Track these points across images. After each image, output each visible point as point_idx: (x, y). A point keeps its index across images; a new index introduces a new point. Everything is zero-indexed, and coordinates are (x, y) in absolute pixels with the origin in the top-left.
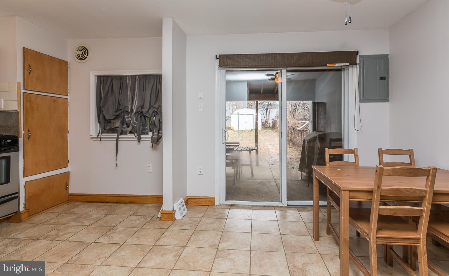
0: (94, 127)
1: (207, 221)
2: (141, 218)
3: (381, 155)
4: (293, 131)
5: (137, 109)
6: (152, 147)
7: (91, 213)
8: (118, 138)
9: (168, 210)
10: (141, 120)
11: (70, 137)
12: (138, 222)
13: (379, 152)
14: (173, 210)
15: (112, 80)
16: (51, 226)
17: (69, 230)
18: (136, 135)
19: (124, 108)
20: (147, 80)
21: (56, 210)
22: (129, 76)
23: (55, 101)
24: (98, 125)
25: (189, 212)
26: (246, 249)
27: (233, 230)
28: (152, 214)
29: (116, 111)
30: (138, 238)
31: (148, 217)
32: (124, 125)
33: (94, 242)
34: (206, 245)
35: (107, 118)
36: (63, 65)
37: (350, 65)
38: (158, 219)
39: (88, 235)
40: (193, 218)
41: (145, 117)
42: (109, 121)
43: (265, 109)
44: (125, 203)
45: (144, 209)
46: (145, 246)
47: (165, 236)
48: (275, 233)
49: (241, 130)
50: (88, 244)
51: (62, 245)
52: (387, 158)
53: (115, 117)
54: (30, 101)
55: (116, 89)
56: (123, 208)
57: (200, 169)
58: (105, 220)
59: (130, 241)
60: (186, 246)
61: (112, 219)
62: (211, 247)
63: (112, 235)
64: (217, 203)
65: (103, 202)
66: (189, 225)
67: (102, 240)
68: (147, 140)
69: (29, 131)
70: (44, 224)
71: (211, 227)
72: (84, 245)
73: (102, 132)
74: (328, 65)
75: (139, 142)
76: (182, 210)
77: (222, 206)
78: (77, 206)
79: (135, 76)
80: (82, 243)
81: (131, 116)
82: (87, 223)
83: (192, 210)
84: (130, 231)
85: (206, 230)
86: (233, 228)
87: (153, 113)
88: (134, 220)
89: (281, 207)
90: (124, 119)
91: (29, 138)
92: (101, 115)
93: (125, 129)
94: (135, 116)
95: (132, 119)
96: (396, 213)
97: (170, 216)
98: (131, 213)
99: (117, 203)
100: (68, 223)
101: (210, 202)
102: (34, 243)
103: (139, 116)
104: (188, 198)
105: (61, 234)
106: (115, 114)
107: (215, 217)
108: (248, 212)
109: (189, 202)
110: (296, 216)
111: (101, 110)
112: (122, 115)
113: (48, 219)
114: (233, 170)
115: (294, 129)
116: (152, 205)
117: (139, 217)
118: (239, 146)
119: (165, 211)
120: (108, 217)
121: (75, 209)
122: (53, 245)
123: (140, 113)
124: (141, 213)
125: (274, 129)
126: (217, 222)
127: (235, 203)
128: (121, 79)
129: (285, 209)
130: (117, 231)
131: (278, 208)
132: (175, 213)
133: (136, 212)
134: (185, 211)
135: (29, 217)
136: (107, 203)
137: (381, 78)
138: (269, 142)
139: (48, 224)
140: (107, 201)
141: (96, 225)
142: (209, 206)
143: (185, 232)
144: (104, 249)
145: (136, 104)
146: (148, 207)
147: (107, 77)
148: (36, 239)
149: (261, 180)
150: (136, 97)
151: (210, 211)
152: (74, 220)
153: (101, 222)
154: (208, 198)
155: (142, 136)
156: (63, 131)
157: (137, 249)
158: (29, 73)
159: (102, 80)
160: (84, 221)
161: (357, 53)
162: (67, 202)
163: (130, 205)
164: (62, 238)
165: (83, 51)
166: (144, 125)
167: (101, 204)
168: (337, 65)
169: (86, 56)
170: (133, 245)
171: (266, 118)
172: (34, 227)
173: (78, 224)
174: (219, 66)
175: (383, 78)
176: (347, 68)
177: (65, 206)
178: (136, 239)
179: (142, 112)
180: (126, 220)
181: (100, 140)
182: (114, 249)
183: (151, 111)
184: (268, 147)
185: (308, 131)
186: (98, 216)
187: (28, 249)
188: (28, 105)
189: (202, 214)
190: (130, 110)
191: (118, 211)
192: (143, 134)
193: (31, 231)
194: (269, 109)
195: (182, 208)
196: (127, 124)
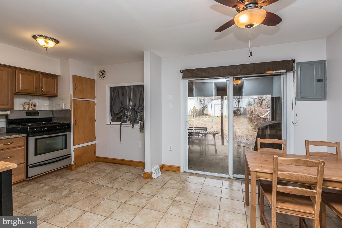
0: (108, 118)
1: (172, 182)
2: (133, 175)
3: (307, 146)
4: (258, 118)
5: (132, 107)
6: (140, 131)
7: (106, 169)
8: (121, 125)
9: (148, 172)
10: (134, 114)
11: (97, 124)
12: (130, 177)
13: (306, 143)
14: (151, 172)
15: (118, 89)
16: (86, 174)
17: (94, 177)
18: (131, 123)
19: (125, 106)
20: (138, 89)
21: (89, 165)
22: (127, 86)
23: (88, 103)
24: (111, 116)
25: (162, 174)
26: (192, 203)
27: (188, 190)
28: (139, 174)
29: (120, 108)
30: (128, 187)
31: (136, 175)
32: (124, 117)
33: (105, 186)
34: (167, 197)
35: (116, 112)
36: (92, 82)
37: (287, 71)
38: (142, 177)
39: (103, 182)
40: (163, 179)
41: (137, 112)
42: (117, 114)
43: (237, 100)
44: (125, 165)
45: (135, 170)
46: (131, 192)
47: (144, 188)
48: (217, 196)
49: (217, 116)
50: (102, 186)
51: (89, 185)
52: (313, 149)
53: (119, 112)
54: (76, 104)
55: (120, 95)
56: (124, 168)
57: (171, 147)
58: (113, 174)
59: (124, 188)
60: (154, 196)
61: (117, 174)
62: (170, 198)
63: (115, 183)
64: (182, 171)
65: (114, 163)
66: (160, 183)
67: (109, 185)
68: (137, 126)
69: (76, 121)
70: (82, 173)
71: (174, 186)
72: (100, 187)
73: (112, 121)
74: (266, 72)
75: (133, 127)
76: (158, 173)
77: (185, 173)
78: (100, 164)
79: (131, 86)
80: (99, 186)
81: (128, 111)
82: (103, 174)
83: (164, 173)
84: (125, 182)
85: (170, 188)
86: (188, 189)
87: (141, 110)
88: (128, 176)
89: (229, 178)
90: (125, 113)
91: (76, 124)
92: (112, 111)
93: (126, 119)
94: (131, 111)
95: (129, 113)
96: (291, 192)
97: (149, 176)
98: (128, 171)
99: (121, 164)
100: (94, 173)
101: (177, 169)
102: (77, 182)
103: (133, 111)
104: (163, 166)
105: (90, 179)
106: (119, 110)
107: (178, 180)
108: (202, 179)
109: (163, 168)
110: (238, 187)
111: (112, 108)
112: (124, 110)
113: (85, 170)
114: (200, 148)
115: (259, 116)
116: (141, 168)
117: (131, 174)
118: (207, 130)
119: (146, 172)
120: (115, 173)
121: (99, 166)
122: (85, 185)
123: (133, 109)
124: (133, 172)
125: (245, 116)
126: (178, 184)
127: (194, 172)
128: (123, 88)
129: (231, 180)
130: (118, 181)
131: (225, 179)
132: (152, 174)
133: (130, 171)
134: (160, 174)
135: (76, 168)
136: (116, 164)
137: (319, 80)
138: (238, 127)
139: (84, 173)
140: (116, 162)
141: (108, 176)
142: (176, 172)
143: (156, 187)
144: (109, 190)
145: (132, 104)
146: (138, 169)
147: (116, 87)
148: (78, 180)
149: (222, 157)
150: (132, 99)
151: (176, 176)
152: (97, 172)
153: (110, 175)
154: (176, 167)
155: (134, 124)
156: (93, 120)
157: (127, 193)
158: (76, 89)
159: (113, 90)
160: (102, 173)
161: (294, 61)
162: (95, 161)
163: (128, 166)
164: (90, 182)
165: (103, 73)
166: (136, 117)
167: (112, 164)
168: (275, 72)
169: (104, 76)
170: (125, 191)
171: (238, 107)
172: (78, 173)
173: (99, 174)
174: (183, 78)
175: (320, 80)
176: (285, 73)
177: (94, 164)
178: (127, 187)
179: (134, 109)
180: (124, 175)
181: (111, 125)
182: (115, 191)
183: (140, 109)
184: (236, 130)
185: (269, 119)
186: (109, 171)
187: (74, 185)
188: (75, 106)
189: (170, 177)
190: (128, 108)
191: (121, 169)
192: (135, 122)
193: (76, 176)
194: (240, 100)
195: (157, 172)
196: (126, 116)
